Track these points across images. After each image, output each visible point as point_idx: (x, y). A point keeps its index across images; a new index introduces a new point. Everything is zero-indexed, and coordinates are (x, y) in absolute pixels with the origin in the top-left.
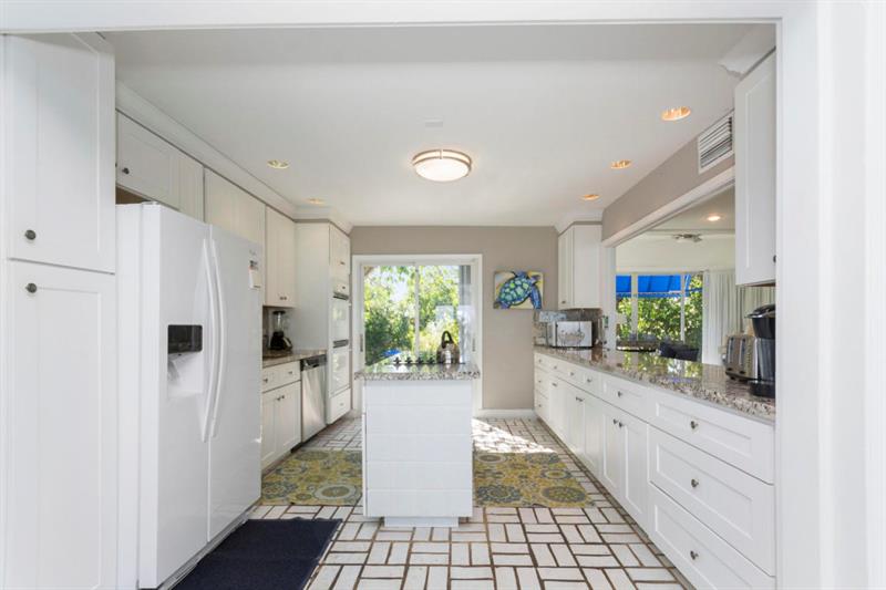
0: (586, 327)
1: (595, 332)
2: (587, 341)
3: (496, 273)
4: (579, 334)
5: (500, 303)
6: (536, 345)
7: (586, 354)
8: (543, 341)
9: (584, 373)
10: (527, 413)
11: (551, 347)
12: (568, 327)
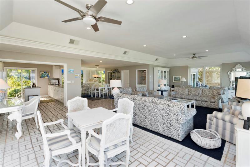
0: (57, 81)
1: (59, 82)
2: (57, 83)
3: (40, 72)
4: (56, 82)
5: (41, 77)
6: (48, 84)
7: (57, 85)
8: (50, 83)
9: (57, 88)
10: (47, 96)
11: (51, 84)
12: (54, 81)
